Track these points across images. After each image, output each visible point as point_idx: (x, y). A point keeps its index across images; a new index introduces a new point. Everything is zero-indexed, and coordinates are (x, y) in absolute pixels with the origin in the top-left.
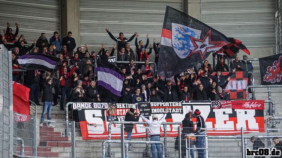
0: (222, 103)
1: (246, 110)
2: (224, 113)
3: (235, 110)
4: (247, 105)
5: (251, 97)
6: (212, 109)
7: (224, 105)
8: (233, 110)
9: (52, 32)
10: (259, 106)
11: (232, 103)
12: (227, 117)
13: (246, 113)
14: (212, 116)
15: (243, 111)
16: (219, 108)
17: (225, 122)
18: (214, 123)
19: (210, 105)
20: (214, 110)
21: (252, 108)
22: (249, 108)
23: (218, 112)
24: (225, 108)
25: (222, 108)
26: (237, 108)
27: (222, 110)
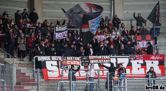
0: (136, 56)
1: (152, 61)
2: (138, 63)
3: (145, 61)
4: (153, 57)
5: (156, 52)
6: (130, 60)
7: (138, 57)
8: (144, 61)
9: (23, 9)
10: (161, 58)
11: (143, 56)
12: (140, 66)
13: (152, 63)
14: (130, 65)
15: (150, 62)
16: (135, 60)
17: (138, 69)
18: (131, 69)
19: (128, 57)
20: (131, 61)
21: (157, 60)
22: (154, 60)
23: (134, 63)
24: (138, 59)
25: (137, 59)
26: (146, 60)
27: (136, 61)
